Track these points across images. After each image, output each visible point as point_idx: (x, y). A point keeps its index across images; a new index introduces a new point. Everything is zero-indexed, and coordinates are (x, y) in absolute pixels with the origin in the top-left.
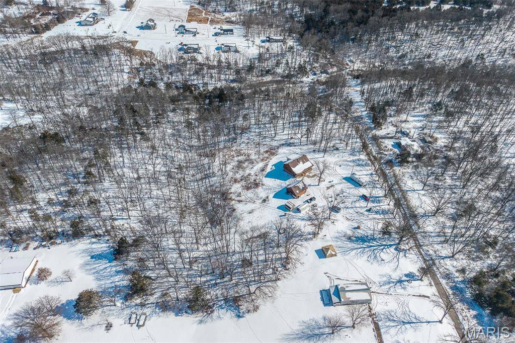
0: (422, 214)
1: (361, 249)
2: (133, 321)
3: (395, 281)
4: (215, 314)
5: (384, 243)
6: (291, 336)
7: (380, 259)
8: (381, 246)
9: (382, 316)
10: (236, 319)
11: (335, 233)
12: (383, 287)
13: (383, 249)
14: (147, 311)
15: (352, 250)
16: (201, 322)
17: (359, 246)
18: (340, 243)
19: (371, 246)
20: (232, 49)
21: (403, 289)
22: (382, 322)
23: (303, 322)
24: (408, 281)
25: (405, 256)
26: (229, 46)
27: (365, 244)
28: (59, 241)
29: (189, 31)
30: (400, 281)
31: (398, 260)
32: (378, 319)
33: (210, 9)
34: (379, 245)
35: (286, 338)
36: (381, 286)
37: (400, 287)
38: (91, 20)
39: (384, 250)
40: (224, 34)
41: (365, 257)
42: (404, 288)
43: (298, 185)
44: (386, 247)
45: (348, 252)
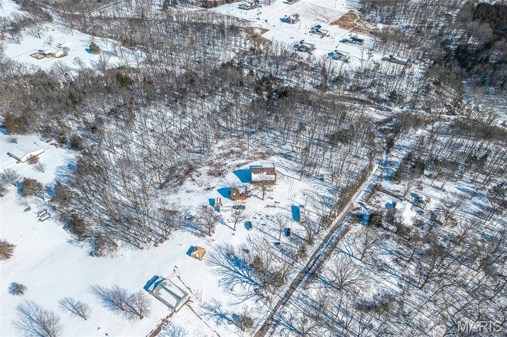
0: (327, 280)
1: (227, 269)
2: (40, 215)
3: (219, 312)
4: (82, 243)
5: (253, 278)
6: (99, 290)
7: (231, 287)
8: (247, 278)
9: (171, 328)
10: (88, 254)
11: (224, 243)
12: (202, 309)
13: (244, 282)
14: (53, 214)
15: (219, 264)
16: (70, 242)
17: (228, 265)
18: (217, 253)
19: (238, 273)
20: (343, 58)
21: (216, 323)
22: (165, 331)
23: (118, 287)
24: (229, 320)
25: (257, 301)
26: (341, 54)
27: (235, 267)
28: (65, 146)
29: (320, 32)
30: (223, 316)
31: (245, 299)
32: (165, 327)
33: (368, 17)
34: (245, 277)
35: (95, 288)
36: (202, 307)
37: (216, 320)
38: (249, 5)
39: (246, 283)
40: (352, 42)
41: (221, 277)
42: (218, 323)
43: (239, 189)
44: (250, 282)
45: (214, 264)
